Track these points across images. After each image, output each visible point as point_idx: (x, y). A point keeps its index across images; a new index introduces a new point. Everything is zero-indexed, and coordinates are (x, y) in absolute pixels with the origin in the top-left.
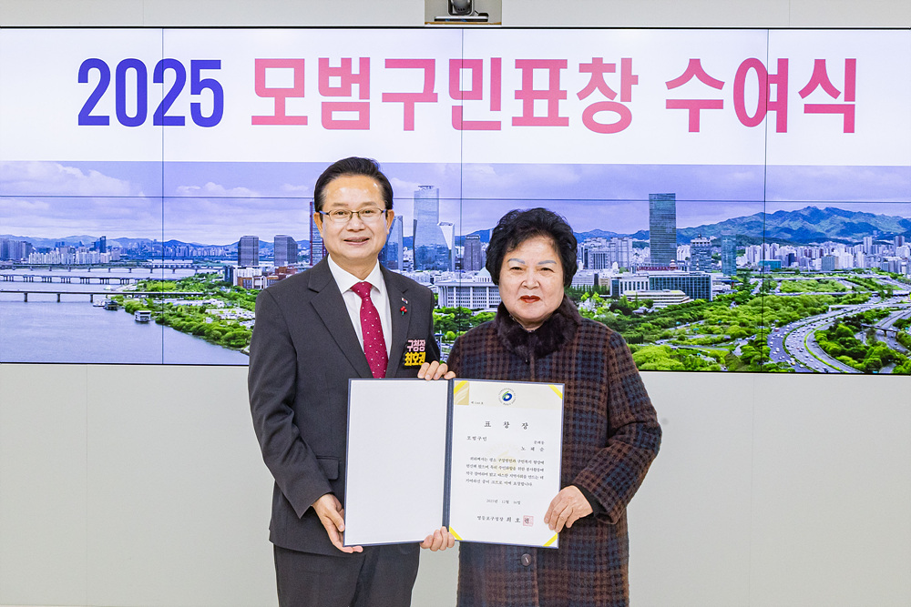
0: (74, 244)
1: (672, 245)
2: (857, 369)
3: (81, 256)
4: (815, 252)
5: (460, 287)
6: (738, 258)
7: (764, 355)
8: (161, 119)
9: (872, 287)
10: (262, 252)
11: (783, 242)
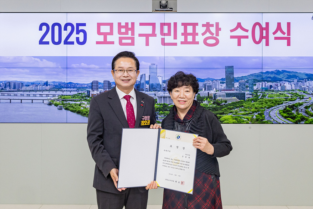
0: (38, 84)
1: (233, 83)
2: (293, 122)
3: (40, 87)
4: (279, 84)
5: (164, 97)
6: (254, 87)
7: (263, 118)
8: (66, 42)
9: (297, 96)
10: (99, 86)
11: (268, 81)
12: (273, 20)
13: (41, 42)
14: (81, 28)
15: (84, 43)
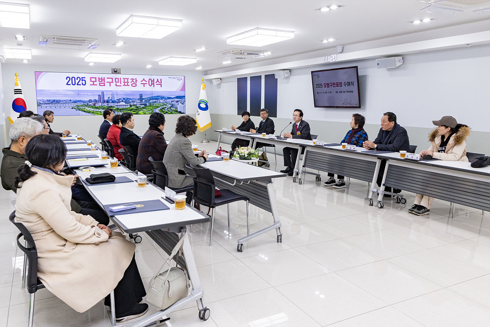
0: (67, 100)
1: (142, 100)
4: (158, 101)
6: (150, 101)
8: (78, 84)
10: (92, 101)
11: (155, 99)
12: (155, 78)
13: (67, 84)
14: (83, 79)
15: (85, 85)
